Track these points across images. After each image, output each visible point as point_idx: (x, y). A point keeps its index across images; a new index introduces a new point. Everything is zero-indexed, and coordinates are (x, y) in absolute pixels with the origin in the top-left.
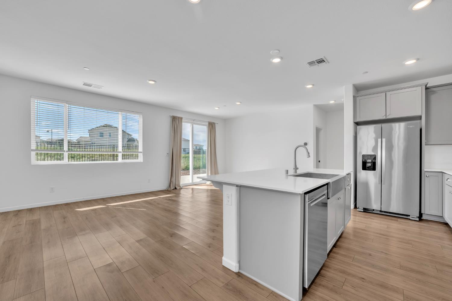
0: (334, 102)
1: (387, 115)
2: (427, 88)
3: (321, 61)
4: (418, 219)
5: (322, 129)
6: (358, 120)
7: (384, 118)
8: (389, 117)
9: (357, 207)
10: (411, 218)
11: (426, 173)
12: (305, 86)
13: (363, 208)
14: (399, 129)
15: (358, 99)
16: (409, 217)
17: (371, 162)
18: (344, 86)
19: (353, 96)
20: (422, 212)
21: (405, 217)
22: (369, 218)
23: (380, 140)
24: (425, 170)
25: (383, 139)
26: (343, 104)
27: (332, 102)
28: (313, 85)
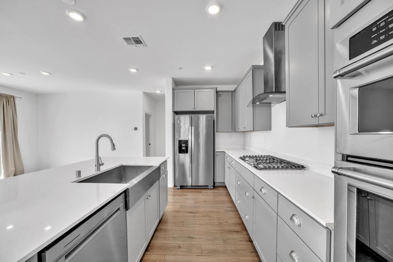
0: (160, 92)
1: (195, 108)
2: (217, 92)
3: (138, 41)
4: (212, 188)
5: (151, 116)
6: (176, 110)
7: (193, 110)
8: (196, 110)
9: (176, 186)
10: (209, 188)
11: (217, 153)
12: (129, 69)
13: (180, 186)
14: (203, 119)
15: (176, 91)
16: (208, 187)
17: (185, 146)
18: (165, 78)
19: (172, 88)
20: (215, 181)
21: (205, 187)
22: (184, 194)
23: (190, 128)
24: (216, 151)
25: (192, 127)
26: (165, 95)
27: (158, 92)
28: (137, 70)
